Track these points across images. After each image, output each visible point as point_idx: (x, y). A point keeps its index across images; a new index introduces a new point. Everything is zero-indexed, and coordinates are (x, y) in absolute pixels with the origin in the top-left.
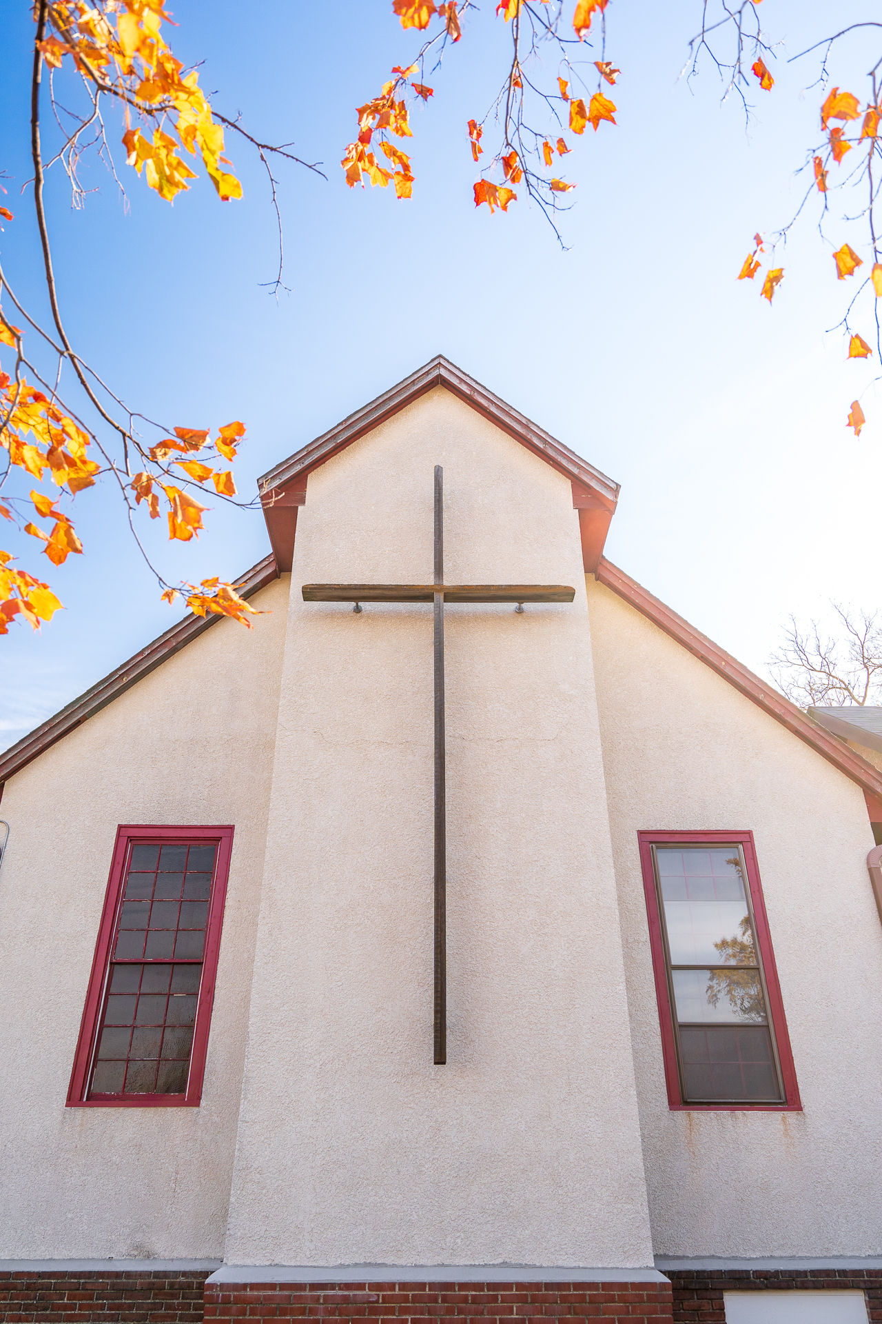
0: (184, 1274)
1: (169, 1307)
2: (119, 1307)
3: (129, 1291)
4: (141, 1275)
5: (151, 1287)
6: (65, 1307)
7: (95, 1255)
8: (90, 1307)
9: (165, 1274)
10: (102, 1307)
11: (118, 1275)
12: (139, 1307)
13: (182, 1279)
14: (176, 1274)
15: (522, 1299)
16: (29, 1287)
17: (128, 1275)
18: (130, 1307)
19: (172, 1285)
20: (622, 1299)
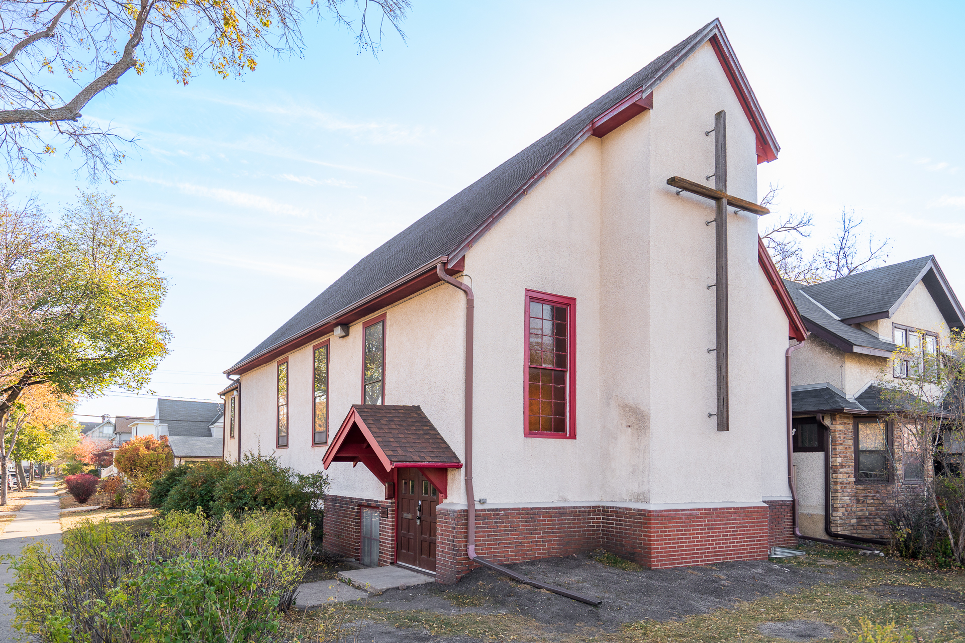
0: (583, 507)
1: (579, 519)
2: (562, 520)
3: (564, 514)
4: (568, 508)
5: (572, 512)
6: (542, 521)
7: (546, 501)
8: (551, 520)
9: (577, 507)
10: (555, 520)
11: (560, 508)
12: (568, 520)
13: (583, 509)
14: (580, 507)
15: (734, 513)
16: (528, 514)
17: (564, 508)
18: (565, 520)
19: (579, 511)
20: (757, 511)
